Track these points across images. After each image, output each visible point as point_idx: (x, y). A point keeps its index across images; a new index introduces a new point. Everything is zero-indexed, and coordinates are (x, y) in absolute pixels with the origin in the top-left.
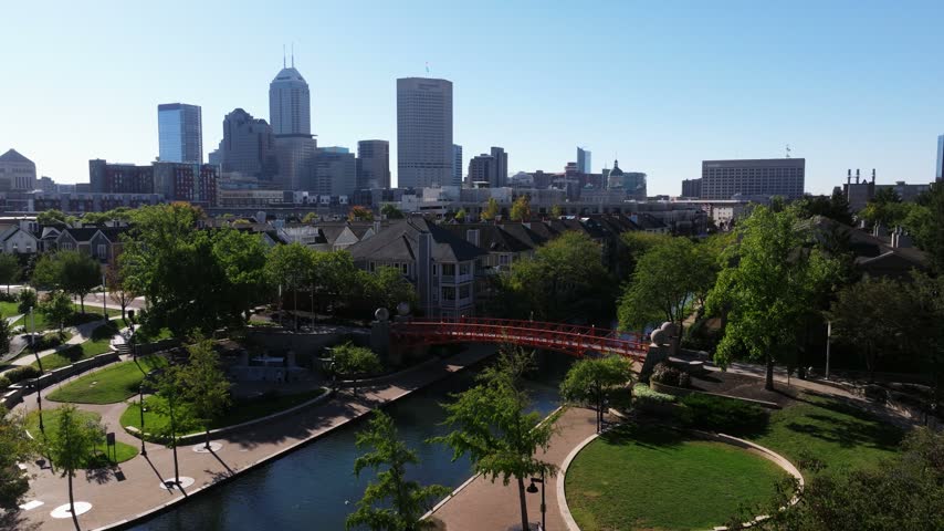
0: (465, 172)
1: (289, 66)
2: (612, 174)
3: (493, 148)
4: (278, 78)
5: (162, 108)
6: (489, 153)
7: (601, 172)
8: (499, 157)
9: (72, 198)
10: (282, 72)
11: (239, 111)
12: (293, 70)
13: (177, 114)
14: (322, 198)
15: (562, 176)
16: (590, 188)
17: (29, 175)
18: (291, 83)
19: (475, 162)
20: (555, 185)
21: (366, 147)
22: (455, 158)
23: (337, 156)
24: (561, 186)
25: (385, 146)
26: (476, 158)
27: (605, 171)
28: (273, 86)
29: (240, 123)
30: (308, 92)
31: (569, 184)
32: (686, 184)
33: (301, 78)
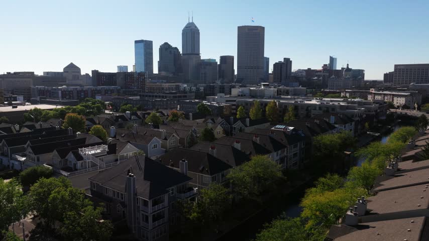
0: (271, 70)
1: (191, 21)
2: (345, 71)
3: (284, 58)
4: (186, 27)
5: (136, 42)
6: (283, 61)
7: (341, 69)
8: (288, 62)
9: (78, 90)
10: (188, 24)
11: (166, 44)
12: (193, 23)
13: (142, 45)
14: (192, 88)
15: (320, 71)
16: (333, 78)
17: (78, 74)
18: (191, 29)
19: (276, 65)
20: (317, 76)
21: (223, 59)
22: (265, 64)
23: (210, 63)
24: (319, 76)
25: (232, 58)
26: (276, 63)
27: (343, 69)
28: (183, 31)
29: (166, 49)
30: (199, 33)
31: (324, 75)
32: (386, 75)
33: (196, 27)
